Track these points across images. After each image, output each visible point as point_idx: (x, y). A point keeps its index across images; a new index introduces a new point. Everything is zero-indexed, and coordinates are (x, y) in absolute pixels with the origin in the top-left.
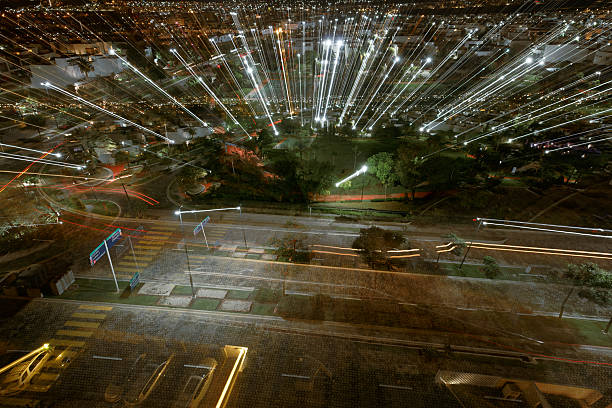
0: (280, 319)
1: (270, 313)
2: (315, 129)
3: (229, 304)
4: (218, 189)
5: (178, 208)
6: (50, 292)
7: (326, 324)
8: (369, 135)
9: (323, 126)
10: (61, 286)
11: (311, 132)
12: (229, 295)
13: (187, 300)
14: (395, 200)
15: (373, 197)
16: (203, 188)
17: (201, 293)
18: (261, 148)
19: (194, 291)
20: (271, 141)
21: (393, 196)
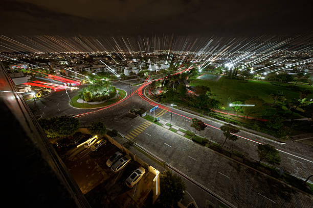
0: (192, 141)
1: (189, 138)
2: (224, 71)
3: (179, 132)
4: (165, 94)
5: (172, 103)
6: (141, 116)
7: (205, 147)
8: (263, 78)
9: (229, 69)
10: (144, 115)
11: (221, 72)
12: (180, 130)
13: (169, 127)
14: (240, 117)
15: (232, 115)
16: (158, 92)
17: (172, 127)
18: (189, 77)
19: (171, 126)
20: (196, 74)
21: (239, 116)
